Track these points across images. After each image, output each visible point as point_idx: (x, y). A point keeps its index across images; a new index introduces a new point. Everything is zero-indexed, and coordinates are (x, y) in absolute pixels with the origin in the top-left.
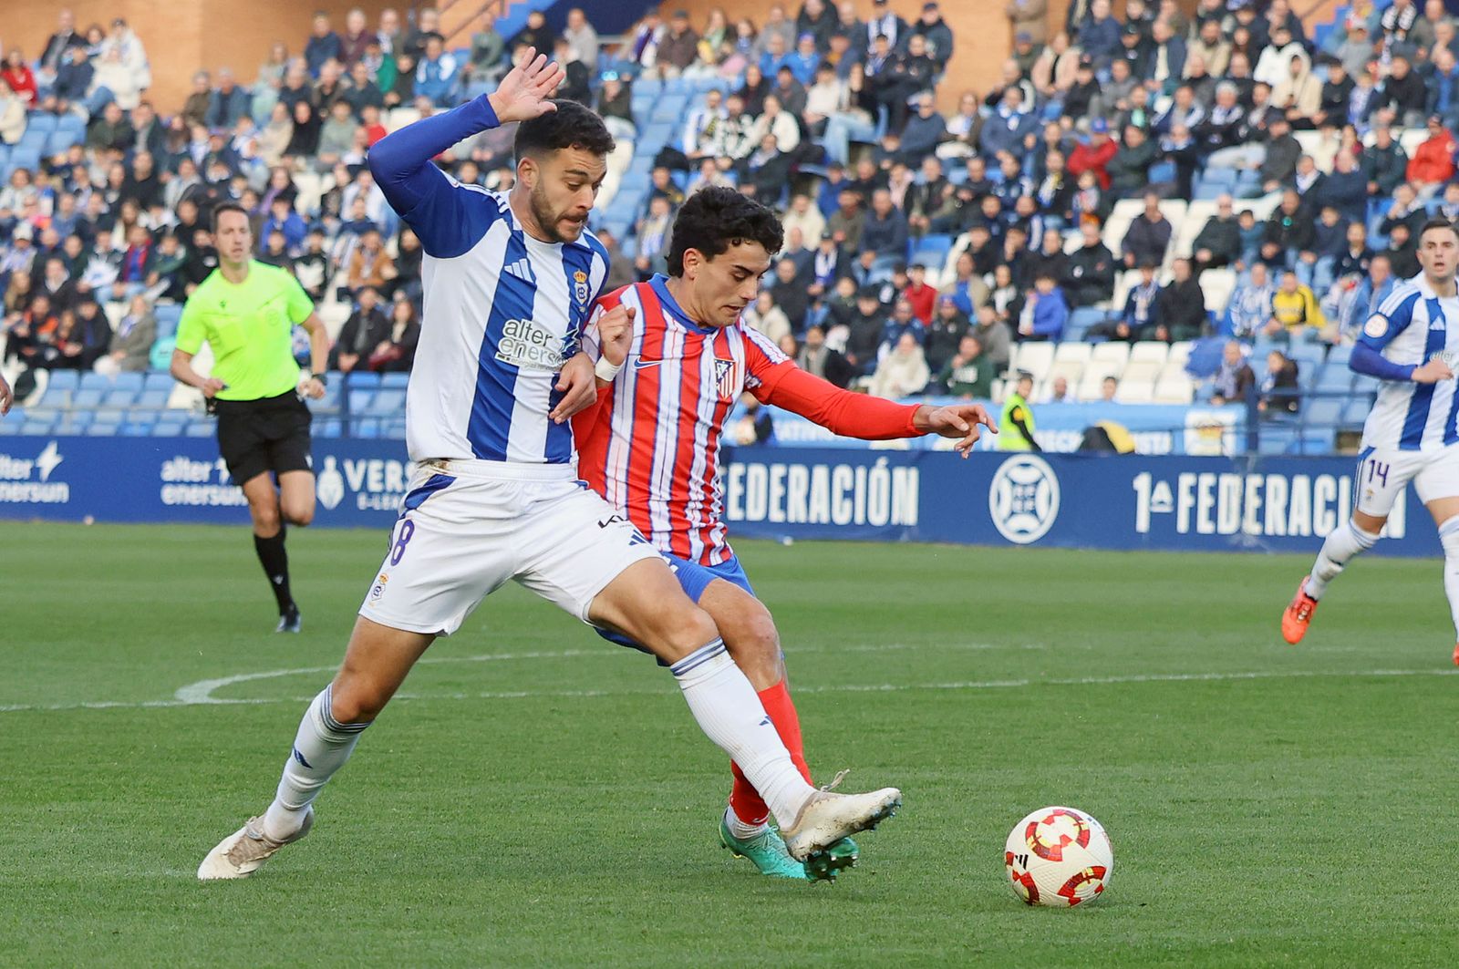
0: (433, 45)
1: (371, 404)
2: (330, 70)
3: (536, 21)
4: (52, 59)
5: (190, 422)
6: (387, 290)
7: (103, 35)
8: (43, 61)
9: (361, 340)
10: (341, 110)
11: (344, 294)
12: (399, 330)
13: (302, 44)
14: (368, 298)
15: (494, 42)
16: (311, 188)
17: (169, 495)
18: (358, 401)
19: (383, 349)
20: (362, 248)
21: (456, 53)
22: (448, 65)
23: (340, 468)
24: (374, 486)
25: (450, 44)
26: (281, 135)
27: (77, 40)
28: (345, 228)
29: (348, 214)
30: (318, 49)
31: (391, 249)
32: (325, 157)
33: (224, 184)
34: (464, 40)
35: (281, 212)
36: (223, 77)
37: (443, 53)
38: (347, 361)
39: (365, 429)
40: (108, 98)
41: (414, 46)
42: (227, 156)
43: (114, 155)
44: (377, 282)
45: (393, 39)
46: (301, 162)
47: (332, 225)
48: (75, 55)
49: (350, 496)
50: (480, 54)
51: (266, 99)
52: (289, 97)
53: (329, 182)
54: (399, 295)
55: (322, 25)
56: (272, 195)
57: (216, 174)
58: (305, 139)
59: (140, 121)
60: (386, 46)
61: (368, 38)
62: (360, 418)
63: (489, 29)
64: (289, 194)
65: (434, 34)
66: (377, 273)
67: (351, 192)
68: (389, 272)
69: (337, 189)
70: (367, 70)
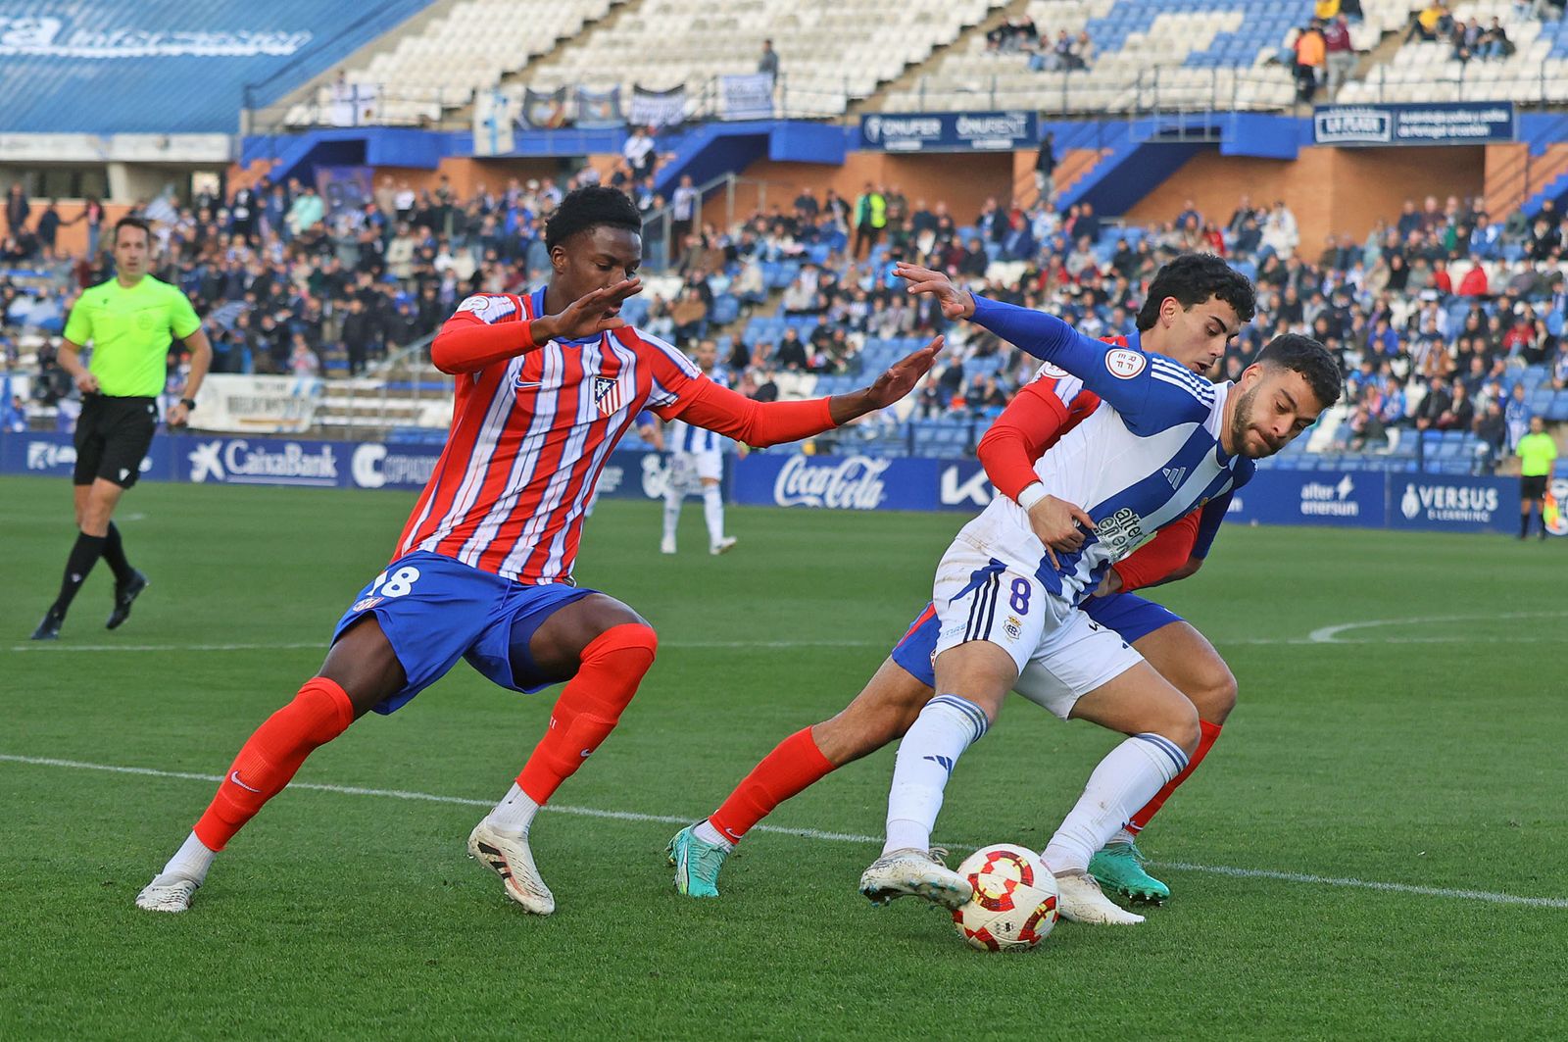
0: (1482, 220)
1: (1438, 450)
2: (1415, 237)
3: (1548, 206)
4: (1236, 226)
5: (1319, 461)
6: (1450, 378)
7: (1268, 211)
8: (1230, 227)
9: (1432, 410)
10: (1420, 264)
11: (1420, 379)
12: (1456, 404)
13: (1397, 219)
14: (1437, 383)
15: (1521, 219)
16: (1401, 312)
17: (1306, 508)
18: (1429, 449)
19: (1446, 416)
20: (1432, 351)
21: (1497, 225)
22: (1492, 233)
23: (1417, 492)
24: (1439, 504)
25: (1494, 220)
26: (1383, 278)
27: (1251, 214)
28: (1423, 338)
29: (1424, 329)
30: (1407, 223)
31: (1453, 351)
32: (1410, 290)
33: (1346, 309)
34: (1502, 218)
35: (1381, 328)
36: (1346, 239)
37: (1487, 225)
38: (1423, 423)
39: (1434, 467)
40: (1271, 251)
41: (1470, 221)
42: (1348, 290)
43: (1275, 289)
44: (1443, 373)
45: (1456, 216)
46: (1395, 294)
47: (1414, 335)
48: (1251, 225)
49: (1423, 510)
50: (1512, 227)
51: (1373, 253)
52: (1388, 253)
53: (1412, 308)
54: (1457, 381)
55: (1409, 207)
56: (1375, 316)
57: (1340, 302)
58: (1398, 281)
59: (1290, 267)
60: (1451, 221)
61: (1439, 216)
62: (1430, 460)
63: (1518, 211)
64: (1387, 315)
65: (1483, 213)
66: (1443, 366)
67: (1425, 314)
68: (1451, 367)
69: (1418, 312)
70: (1438, 236)
